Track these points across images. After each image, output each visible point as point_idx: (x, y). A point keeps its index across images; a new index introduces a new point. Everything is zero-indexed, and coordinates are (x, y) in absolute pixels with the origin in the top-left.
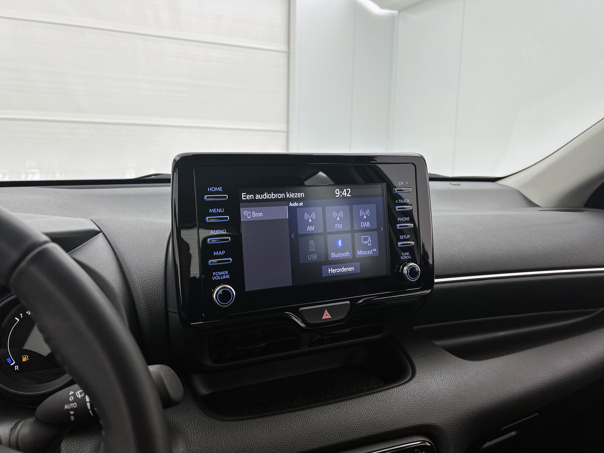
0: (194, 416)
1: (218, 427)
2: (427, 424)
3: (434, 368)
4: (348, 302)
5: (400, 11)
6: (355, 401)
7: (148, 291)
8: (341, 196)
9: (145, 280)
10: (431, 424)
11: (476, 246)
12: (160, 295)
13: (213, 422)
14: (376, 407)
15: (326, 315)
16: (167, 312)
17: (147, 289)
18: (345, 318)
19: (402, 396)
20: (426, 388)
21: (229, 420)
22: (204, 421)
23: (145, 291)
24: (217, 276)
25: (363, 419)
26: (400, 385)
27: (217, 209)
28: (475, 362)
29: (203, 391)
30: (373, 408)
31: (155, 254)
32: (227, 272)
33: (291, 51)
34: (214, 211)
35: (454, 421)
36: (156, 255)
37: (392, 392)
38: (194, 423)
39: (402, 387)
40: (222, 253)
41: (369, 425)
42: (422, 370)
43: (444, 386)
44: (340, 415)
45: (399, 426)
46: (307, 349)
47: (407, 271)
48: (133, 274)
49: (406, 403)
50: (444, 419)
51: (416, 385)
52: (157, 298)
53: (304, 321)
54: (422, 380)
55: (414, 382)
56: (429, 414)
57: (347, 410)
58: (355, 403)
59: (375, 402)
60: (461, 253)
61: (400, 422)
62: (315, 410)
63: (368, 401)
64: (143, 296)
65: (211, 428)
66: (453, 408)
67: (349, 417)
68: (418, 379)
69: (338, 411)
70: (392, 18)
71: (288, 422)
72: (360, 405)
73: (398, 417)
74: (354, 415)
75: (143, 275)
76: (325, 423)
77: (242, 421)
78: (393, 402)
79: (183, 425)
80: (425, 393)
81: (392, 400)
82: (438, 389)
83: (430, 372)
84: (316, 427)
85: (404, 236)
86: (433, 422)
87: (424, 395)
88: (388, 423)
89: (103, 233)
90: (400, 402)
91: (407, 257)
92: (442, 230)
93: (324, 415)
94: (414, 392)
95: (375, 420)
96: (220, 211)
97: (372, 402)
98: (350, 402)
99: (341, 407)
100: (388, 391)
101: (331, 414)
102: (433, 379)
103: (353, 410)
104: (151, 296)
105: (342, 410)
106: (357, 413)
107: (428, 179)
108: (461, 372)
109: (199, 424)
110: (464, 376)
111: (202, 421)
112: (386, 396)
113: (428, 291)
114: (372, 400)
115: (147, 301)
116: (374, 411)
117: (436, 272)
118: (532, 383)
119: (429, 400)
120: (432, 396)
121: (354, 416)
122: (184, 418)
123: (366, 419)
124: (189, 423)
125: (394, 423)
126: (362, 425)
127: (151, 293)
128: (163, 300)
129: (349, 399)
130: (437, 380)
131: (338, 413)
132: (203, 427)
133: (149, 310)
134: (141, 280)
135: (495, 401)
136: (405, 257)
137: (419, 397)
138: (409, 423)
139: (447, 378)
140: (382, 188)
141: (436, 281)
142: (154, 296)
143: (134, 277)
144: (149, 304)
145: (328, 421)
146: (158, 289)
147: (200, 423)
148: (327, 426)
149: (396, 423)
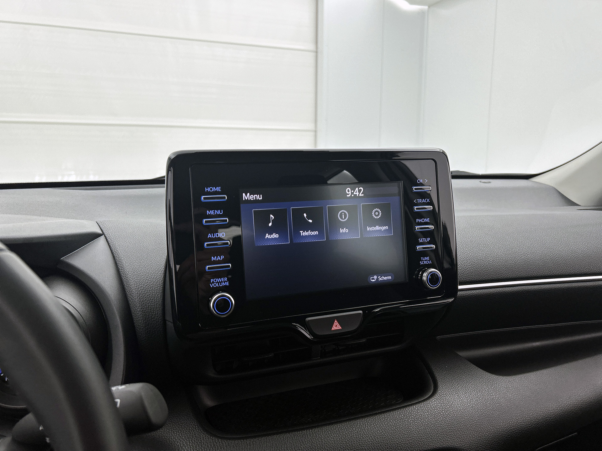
0: (192, 433)
1: (218, 446)
2: (449, 447)
3: (458, 383)
4: (361, 312)
5: (429, 7)
6: (369, 419)
7: (145, 298)
8: (353, 195)
9: (142, 287)
10: (454, 447)
11: (506, 249)
12: (158, 302)
13: (212, 440)
14: (393, 427)
15: (336, 326)
16: (164, 320)
17: (144, 296)
18: (357, 328)
19: (421, 415)
20: (449, 406)
21: (230, 439)
22: (203, 439)
23: (142, 298)
24: (215, 283)
25: (378, 440)
26: (420, 402)
27: (216, 211)
28: (505, 378)
29: (209, 402)
30: (389, 428)
31: (155, 258)
32: (226, 279)
33: (319, 50)
34: (212, 212)
35: (481, 444)
36: (156, 260)
37: (410, 410)
38: (192, 441)
39: (422, 404)
40: (221, 259)
41: (384, 447)
42: (445, 386)
43: (470, 404)
44: (352, 435)
45: (417, 449)
46: (319, 361)
47: (427, 277)
48: (130, 280)
49: (426, 423)
50: (469, 442)
51: (438, 402)
52: (154, 305)
53: (311, 333)
54: (445, 396)
55: (435, 399)
56: (452, 435)
57: (360, 430)
58: (369, 421)
59: (391, 421)
60: (489, 257)
61: (419, 444)
62: (325, 428)
63: (384, 419)
64: (139, 304)
65: (210, 448)
66: (480, 429)
67: (362, 438)
68: (441, 396)
69: (350, 430)
70: (422, 14)
71: (294, 442)
72: (375, 425)
73: (417, 438)
74: (367, 435)
75: (140, 281)
76: (335, 443)
77: (243, 440)
78: (412, 421)
79: (180, 443)
80: (448, 412)
81: (411, 419)
82: (462, 408)
83: (453, 388)
84: (325, 448)
85: (424, 239)
86: (456, 445)
87: (447, 414)
88: (405, 445)
89: (105, 236)
90: (419, 421)
91: (427, 262)
92: (468, 231)
93: (334, 434)
94: (436, 410)
95: (391, 442)
96: (218, 212)
97: (388, 421)
98: (364, 420)
99: (354, 426)
100: (406, 409)
101: (342, 434)
102: (457, 396)
103: (366, 430)
104: (148, 304)
105: (354, 429)
106: (371, 433)
107: (450, 177)
108: (488, 388)
109: (197, 442)
110: (492, 393)
111: (200, 438)
112: (404, 414)
113: (451, 300)
114: (388, 419)
115: (144, 309)
116: (389, 431)
117: (460, 277)
118: (570, 402)
119: (453, 420)
120: (456, 415)
121: (367, 437)
122: (182, 435)
123: (380, 440)
124: (187, 440)
125: (412, 445)
126: (376, 446)
127: (148, 300)
128: (161, 307)
129: (362, 417)
130: (461, 397)
131: (349, 433)
132: (202, 446)
133: (146, 319)
134: (138, 287)
135: (527, 422)
136: (425, 262)
137: (441, 416)
138: (429, 446)
139: (473, 395)
140: (399, 187)
141: (460, 287)
142: (150, 304)
143: (131, 283)
144: (145, 313)
145: (339, 442)
146: (155, 296)
147: (199, 441)
148: (337, 447)
149: (414, 446)
